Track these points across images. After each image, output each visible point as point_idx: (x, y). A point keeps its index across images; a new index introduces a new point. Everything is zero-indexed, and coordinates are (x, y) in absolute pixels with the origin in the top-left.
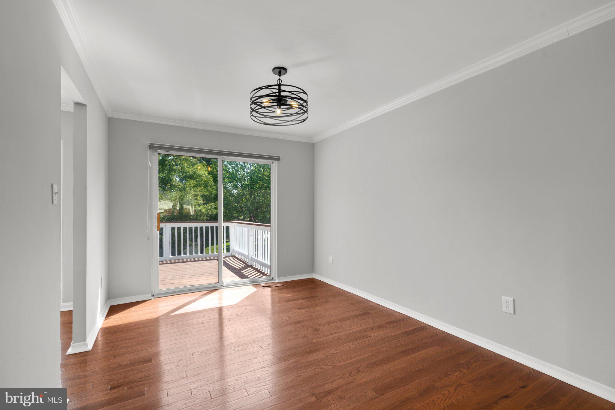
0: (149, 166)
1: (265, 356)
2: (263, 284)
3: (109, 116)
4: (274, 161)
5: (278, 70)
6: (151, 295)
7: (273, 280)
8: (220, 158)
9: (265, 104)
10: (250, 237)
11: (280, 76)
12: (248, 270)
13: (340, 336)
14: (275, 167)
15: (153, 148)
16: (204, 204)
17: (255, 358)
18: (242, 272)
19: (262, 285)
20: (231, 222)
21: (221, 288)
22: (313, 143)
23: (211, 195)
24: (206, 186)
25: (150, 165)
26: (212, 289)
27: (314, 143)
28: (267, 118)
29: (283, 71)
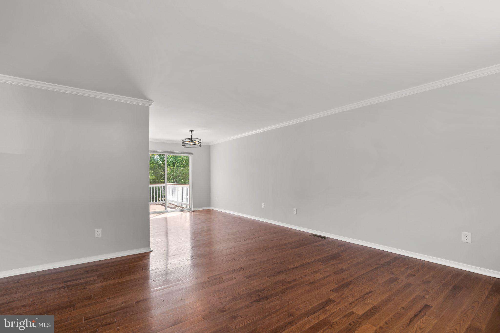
4: (191, 155)
5: (191, 131)
7: (191, 209)
8: (166, 154)
9: (187, 142)
10: (178, 191)
14: (191, 158)
19: (185, 211)
21: (166, 212)
22: (209, 146)
26: (163, 213)
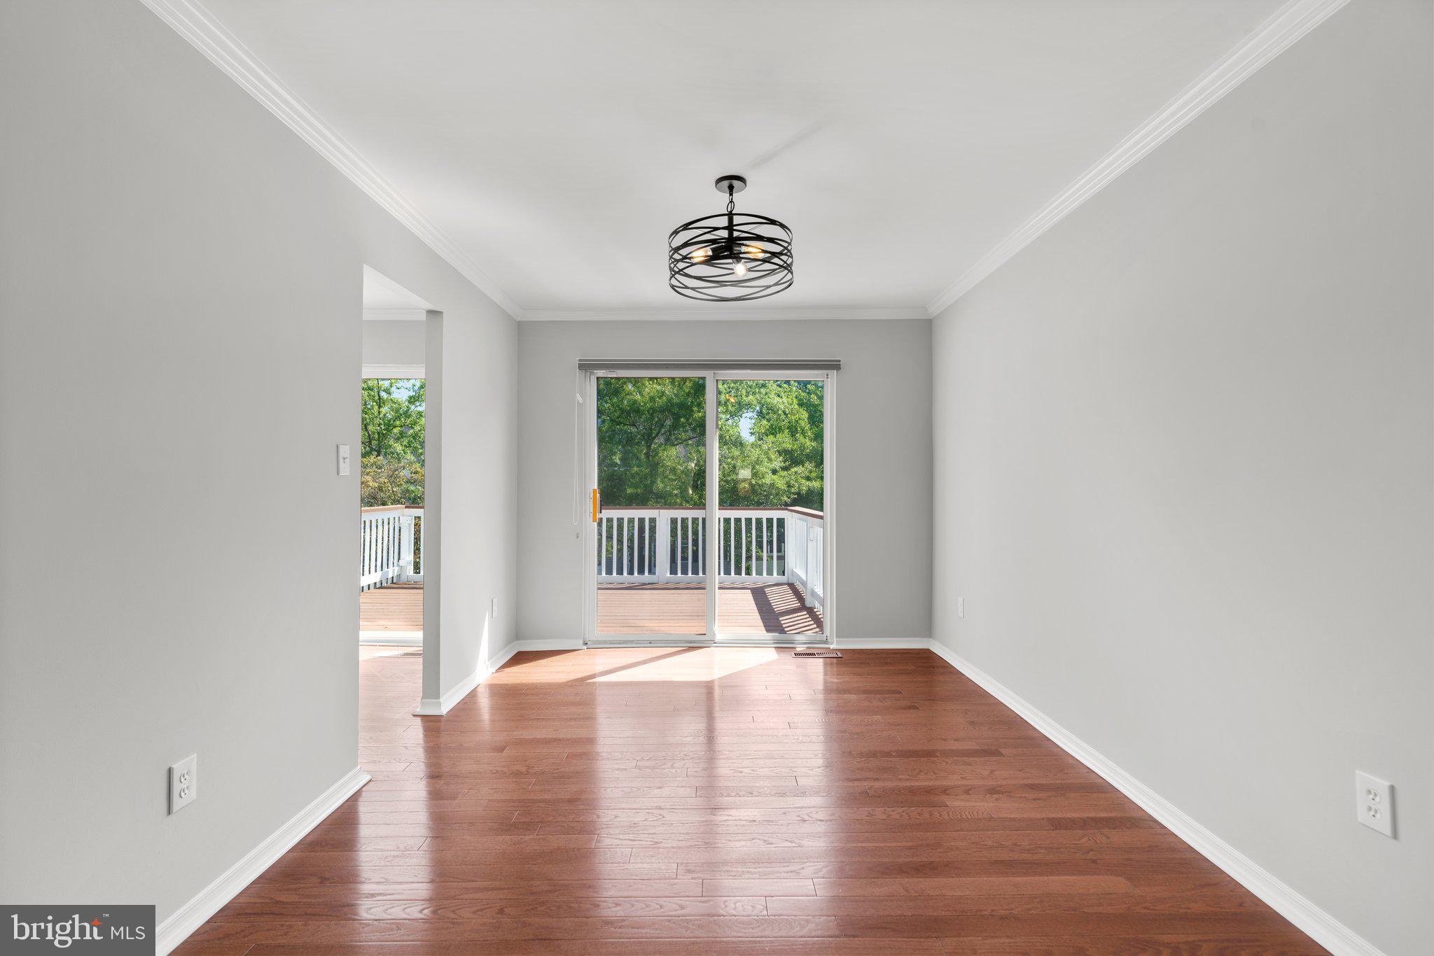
0: (578, 401)
1: (678, 789)
2: (800, 649)
3: (519, 319)
4: (829, 372)
5: (726, 183)
6: (581, 642)
7: (826, 642)
8: (709, 375)
11: (731, 194)
12: (798, 616)
13: (870, 789)
14: (831, 385)
15: (586, 367)
16: (785, 469)
17: (659, 788)
18: (781, 619)
19: (798, 649)
20: (787, 509)
21: (708, 645)
22: (931, 320)
23: (802, 451)
24: (793, 430)
25: (580, 399)
26: (692, 646)
27: (931, 318)
28: (726, 286)
29: (736, 183)
